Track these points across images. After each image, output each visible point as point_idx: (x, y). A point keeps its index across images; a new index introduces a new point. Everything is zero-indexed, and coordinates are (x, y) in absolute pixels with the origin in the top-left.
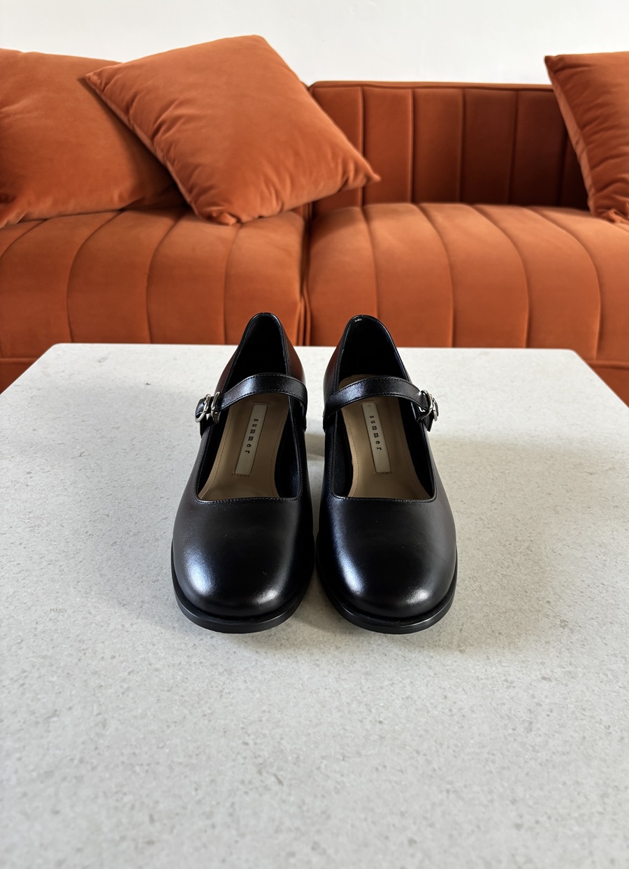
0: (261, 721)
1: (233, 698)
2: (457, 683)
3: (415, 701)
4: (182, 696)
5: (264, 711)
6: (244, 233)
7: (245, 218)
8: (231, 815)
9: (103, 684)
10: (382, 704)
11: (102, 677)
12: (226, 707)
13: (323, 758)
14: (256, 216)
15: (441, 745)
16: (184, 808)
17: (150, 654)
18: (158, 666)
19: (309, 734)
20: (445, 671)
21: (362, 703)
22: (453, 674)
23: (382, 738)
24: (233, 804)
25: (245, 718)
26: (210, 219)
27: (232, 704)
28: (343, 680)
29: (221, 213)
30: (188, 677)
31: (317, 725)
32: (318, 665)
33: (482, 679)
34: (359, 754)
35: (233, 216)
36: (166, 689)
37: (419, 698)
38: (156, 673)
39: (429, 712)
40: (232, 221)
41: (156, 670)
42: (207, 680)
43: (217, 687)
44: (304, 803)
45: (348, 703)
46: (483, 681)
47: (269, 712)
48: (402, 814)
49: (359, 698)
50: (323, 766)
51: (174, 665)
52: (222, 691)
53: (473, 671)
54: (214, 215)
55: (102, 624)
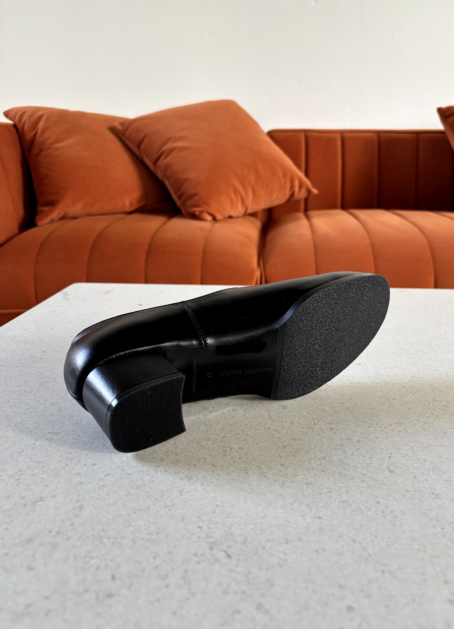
0: (214, 512)
1: (191, 496)
2: (389, 493)
3: (351, 504)
4: (148, 492)
5: (217, 506)
6: (217, 226)
7: (218, 217)
8: (184, 578)
9: (83, 481)
10: (321, 505)
11: (83, 477)
12: (185, 501)
13: (268, 541)
14: (227, 215)
15: (375, 537)
17: (124, 464)
18: (129, 472)
19: (256, 524)
20: (377, 485)
21: (303, 503)
22: (384, 487)
23: (321, 529)
24: (186, 570)
25: (201, 510)
26: (194, 217)
27: (190, 500)
28: (287, 487)
29: (202, 212)
30: (155, 480)
31: (263, 517)
32: (265, 476)
33: (410, 491)
34: (300, 539)
35: (210, 214)
36: (135, 487)
37: (354, 502)
38: (128, 476)
39: (363, 512)
40: (209, 218)
41: (128, 474)
42: (170, 482)
43: (178, 487)
44: (250, 573)
45: (291, 503)
46: (412, 493)
47: (222, 506)
48: (341, 587)
49: (301, 500)
50: (268, 547)
51: (143, 471)
52: (182, 491)
53: (402, 485)
54: (197, 213)
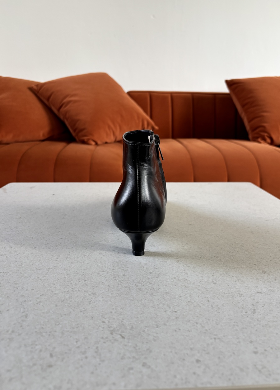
0: (111, 313)
1: (96, 304)
2: (214, 295)
3: (193, 303)
4: (69, 304)
5: (113, 309)
6: (98, 148)
7: (99, 142)
8: (96, 352)
9: (26, 300)
10: (175, 305)
11: (26, 297)
12: (93, 307)
13: (146, 327)
14: (104, 141)
15: (209, 320)
16: (70, 350)
17: (52, 288)
18: (56, 292)
19: (138, 318)
20: (207, 291)
21: (165, 304)
22: (211, 292)
23: (177, 318)
24: (97, 348)
25: (103, 312)
26: (84, 142)
27: (96, 306)
28: (154, 295)
29: (89, 140)
30: (72, 296)
31: (142, 314)
32: (141, 290)
33: (226, 294)
34: (165, 325)
35: (94, 141)
36: (60, 301)
37: (195, 301)
38: (55, 295)
39: (201, 307)
40: (93, 143)
41: (56, 294)
42: (82, 297)
43: (88, 300)
44: (137, 345)
45: (158, 305)
46: (227, 294)
47: (116, 309)
48: (191, 349)
49: (163, 303)
50: (146, 330)
51: (65, 292)
52: (90, 302)
53: (221, 291)
54: (86, 140)
55: (27, 277)
